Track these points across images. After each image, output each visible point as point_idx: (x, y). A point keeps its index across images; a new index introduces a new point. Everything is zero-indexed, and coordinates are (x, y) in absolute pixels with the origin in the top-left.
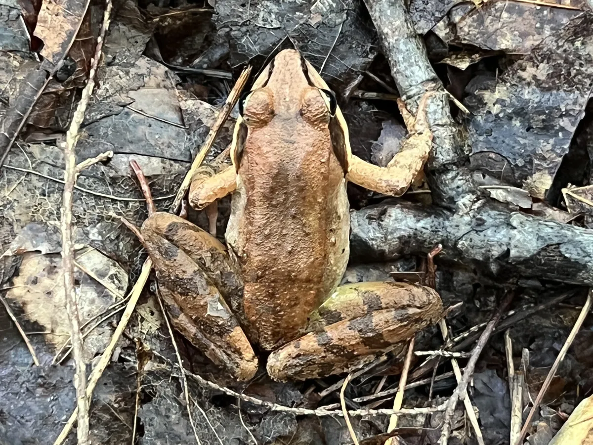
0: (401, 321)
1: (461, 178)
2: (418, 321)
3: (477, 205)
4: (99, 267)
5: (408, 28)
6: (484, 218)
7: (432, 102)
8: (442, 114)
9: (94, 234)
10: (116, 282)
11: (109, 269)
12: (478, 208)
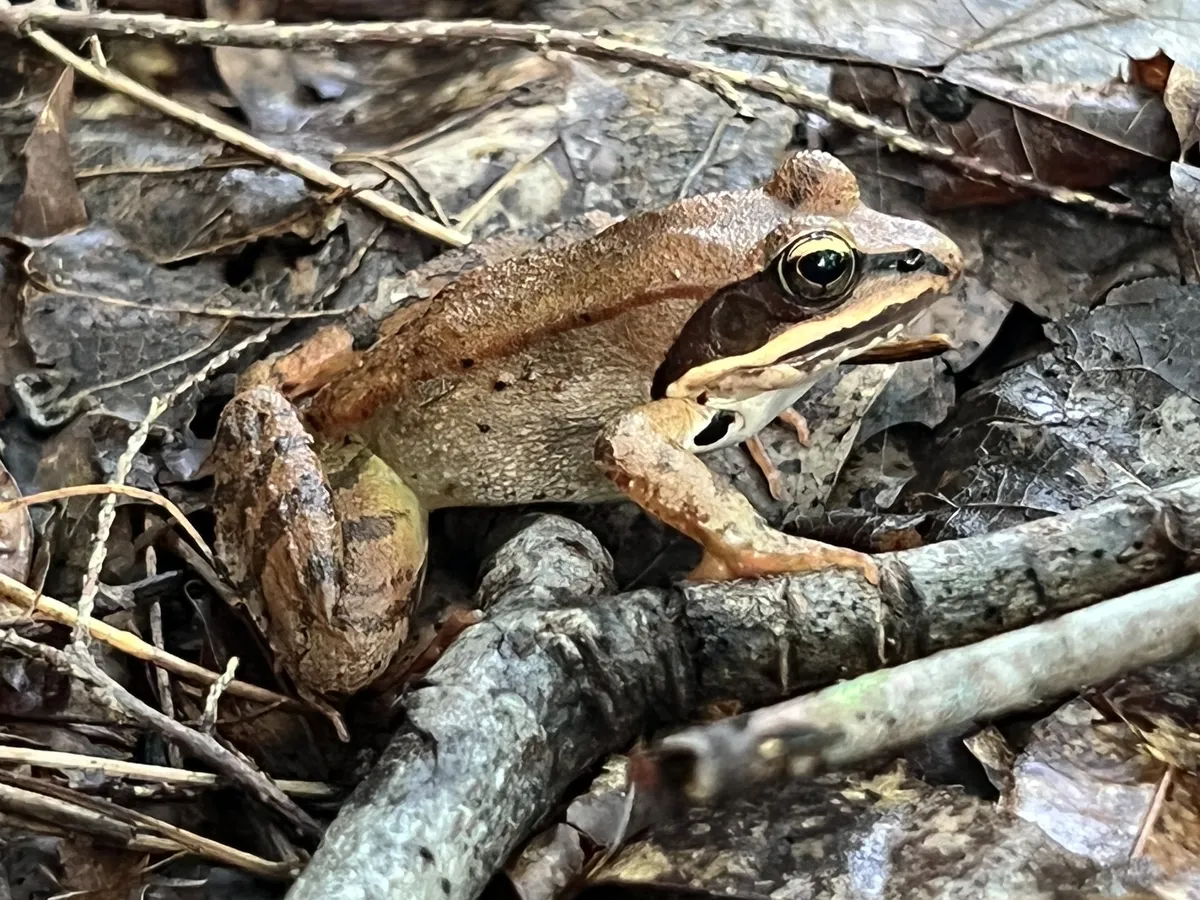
0: (309, 569)
1: (644, 620)
2: (306, 615)
3: (570, 647)
4: (525, 196)
5: (1054, 555)
6: (532, 658)
7: (850, 581)
8: (817, 603)
9: (596, 192)
10: (493, 228)
11: (521, 217)
12: (560, 647)
